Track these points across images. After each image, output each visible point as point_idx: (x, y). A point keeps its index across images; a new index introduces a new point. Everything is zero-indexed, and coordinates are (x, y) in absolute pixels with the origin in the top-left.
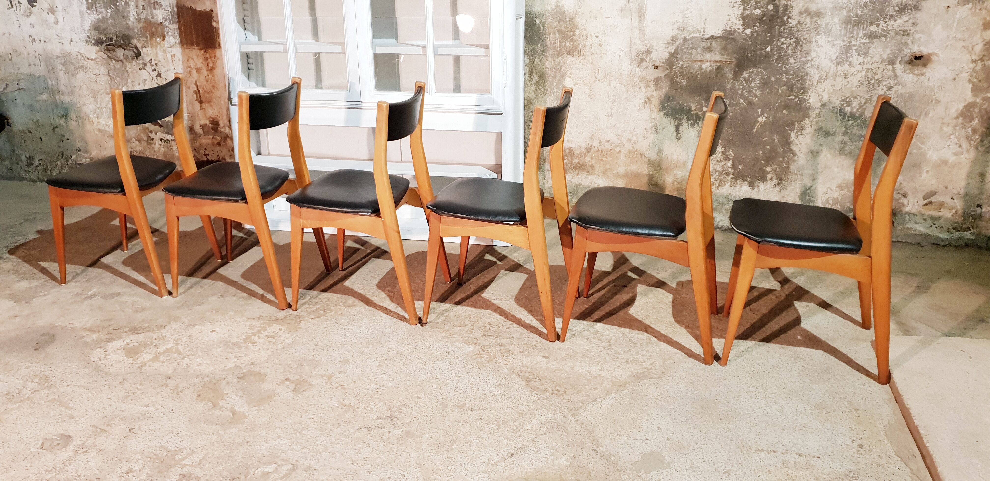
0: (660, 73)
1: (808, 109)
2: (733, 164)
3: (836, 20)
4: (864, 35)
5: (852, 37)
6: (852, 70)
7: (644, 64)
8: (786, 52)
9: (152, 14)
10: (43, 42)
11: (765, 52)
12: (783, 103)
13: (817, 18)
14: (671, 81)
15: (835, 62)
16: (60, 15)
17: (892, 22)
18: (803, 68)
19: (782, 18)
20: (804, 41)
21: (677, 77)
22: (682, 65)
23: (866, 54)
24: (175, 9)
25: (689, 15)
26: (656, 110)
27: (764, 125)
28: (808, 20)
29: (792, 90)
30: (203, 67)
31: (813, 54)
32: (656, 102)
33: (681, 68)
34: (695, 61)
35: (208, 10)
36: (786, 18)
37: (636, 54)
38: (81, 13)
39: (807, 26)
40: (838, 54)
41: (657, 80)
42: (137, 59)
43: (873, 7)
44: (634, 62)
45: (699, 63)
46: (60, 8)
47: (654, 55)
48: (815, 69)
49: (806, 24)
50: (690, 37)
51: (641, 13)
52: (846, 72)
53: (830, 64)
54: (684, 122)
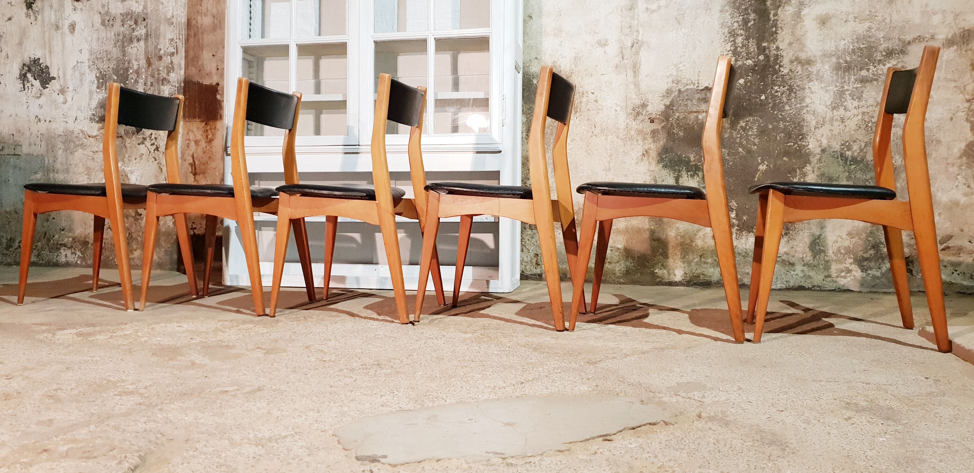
0: (656, 126)
1: (808, 155)
2: (737, 215)
3: (827, 67)
4: (856, 80)
5: (844, 82)
6: (848, 114)
7: (641, 117)
8: (780, 99)
9: (159, 90)
10: (47, 122)
11: (760, 100)
12: (782, 150)
13: (808, 66)
14: (668, 133)
15: (830, 107)
16: (69, 95)
17: (881, 66)
18: (799, 115)
19: (773, 67)
20: (797, 88)
21: (674, 129)
22: (678, 117)
23: (860, 98)
24: (182, 85)
25: (683, 68)
27: (765, 173)
28: (799, 68)
29: (790, 137)
30: (202, 139)
31: (808, 100)
32: (653, 154)
33: (677, 119)
34: (692, 112)
35: (214, 84)
36: (778, 66)
37: (632, 108)
38: (91, 92)
39: (799, 74)
40: (832, 100)
41: (654, 133)
42: (137, 134)
43: (862, 53)
44: (630, 116)
45: (695, 114)
46: (71, 88)
47: (650, 109)
48: (811, 115)
49: (797, 72)
50: (684, 89)
51: (635, 68)
52: (842, 116)
53: (826, 110)
54: (684, 173)
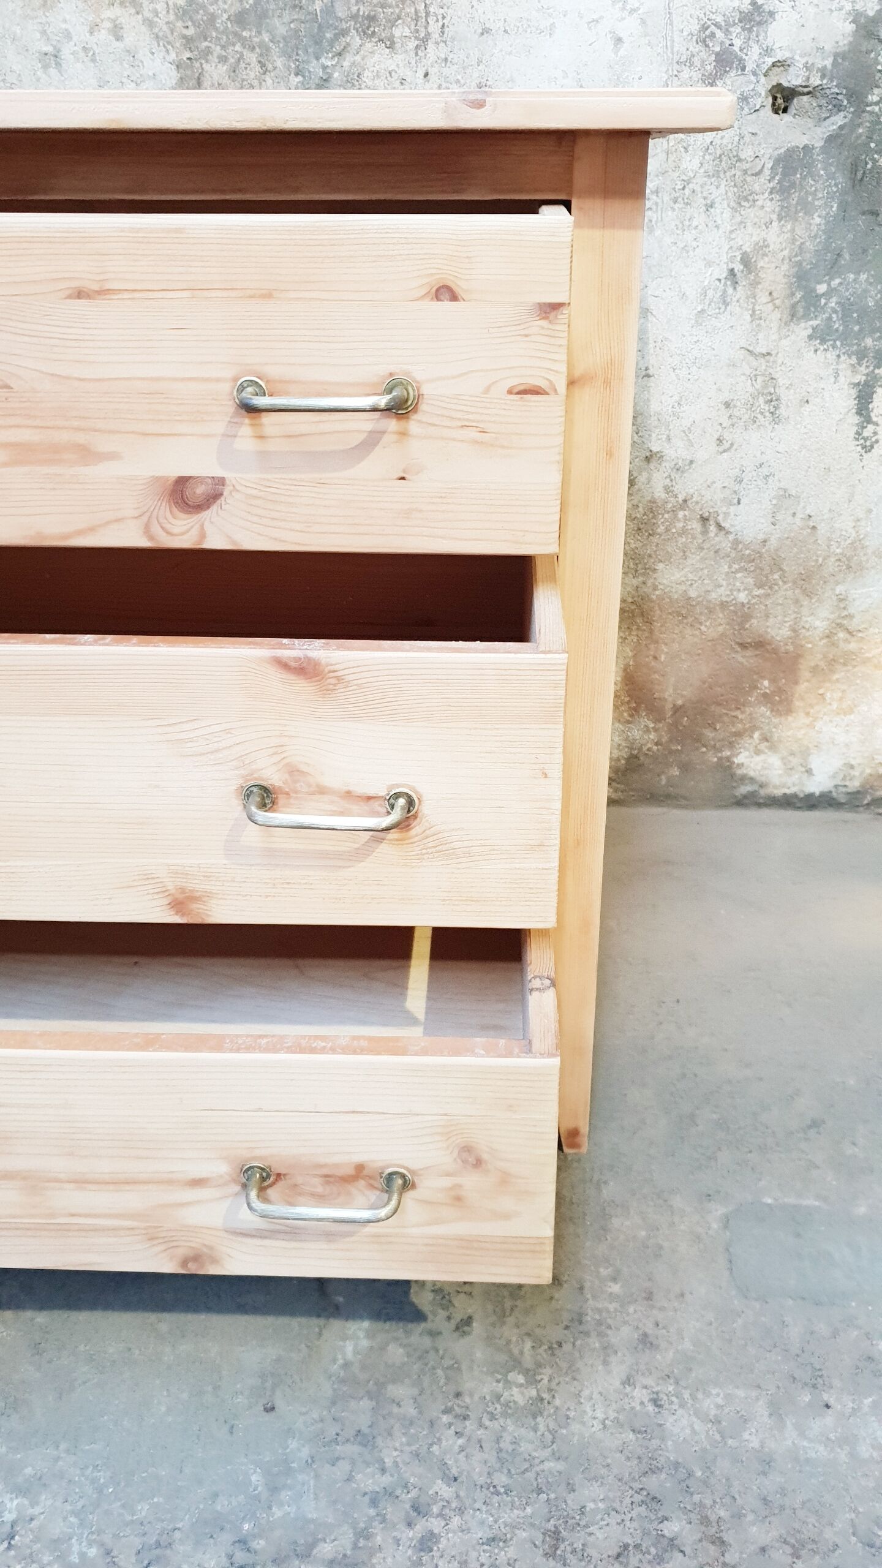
26: (777, 315)
